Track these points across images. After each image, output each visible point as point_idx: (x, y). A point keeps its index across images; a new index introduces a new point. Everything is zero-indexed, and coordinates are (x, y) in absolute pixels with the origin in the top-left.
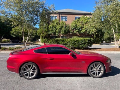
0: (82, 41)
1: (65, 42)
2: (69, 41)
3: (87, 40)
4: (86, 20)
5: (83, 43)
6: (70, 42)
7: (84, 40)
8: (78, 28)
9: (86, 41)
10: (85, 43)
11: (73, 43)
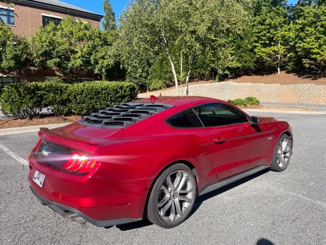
0: (116, 90)
1: (65, 96)
2: (80, 92)
3: (127, 87)
4: (80, 30)
5: (120, 97)
6: (81, 94)
7: (121, 88)
8: (58, 52)
9: (125, 91)
10: (123, 97)
11: (91, 98)
